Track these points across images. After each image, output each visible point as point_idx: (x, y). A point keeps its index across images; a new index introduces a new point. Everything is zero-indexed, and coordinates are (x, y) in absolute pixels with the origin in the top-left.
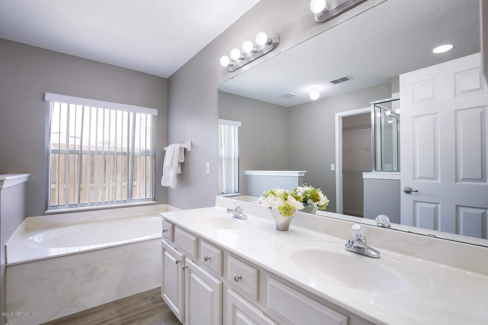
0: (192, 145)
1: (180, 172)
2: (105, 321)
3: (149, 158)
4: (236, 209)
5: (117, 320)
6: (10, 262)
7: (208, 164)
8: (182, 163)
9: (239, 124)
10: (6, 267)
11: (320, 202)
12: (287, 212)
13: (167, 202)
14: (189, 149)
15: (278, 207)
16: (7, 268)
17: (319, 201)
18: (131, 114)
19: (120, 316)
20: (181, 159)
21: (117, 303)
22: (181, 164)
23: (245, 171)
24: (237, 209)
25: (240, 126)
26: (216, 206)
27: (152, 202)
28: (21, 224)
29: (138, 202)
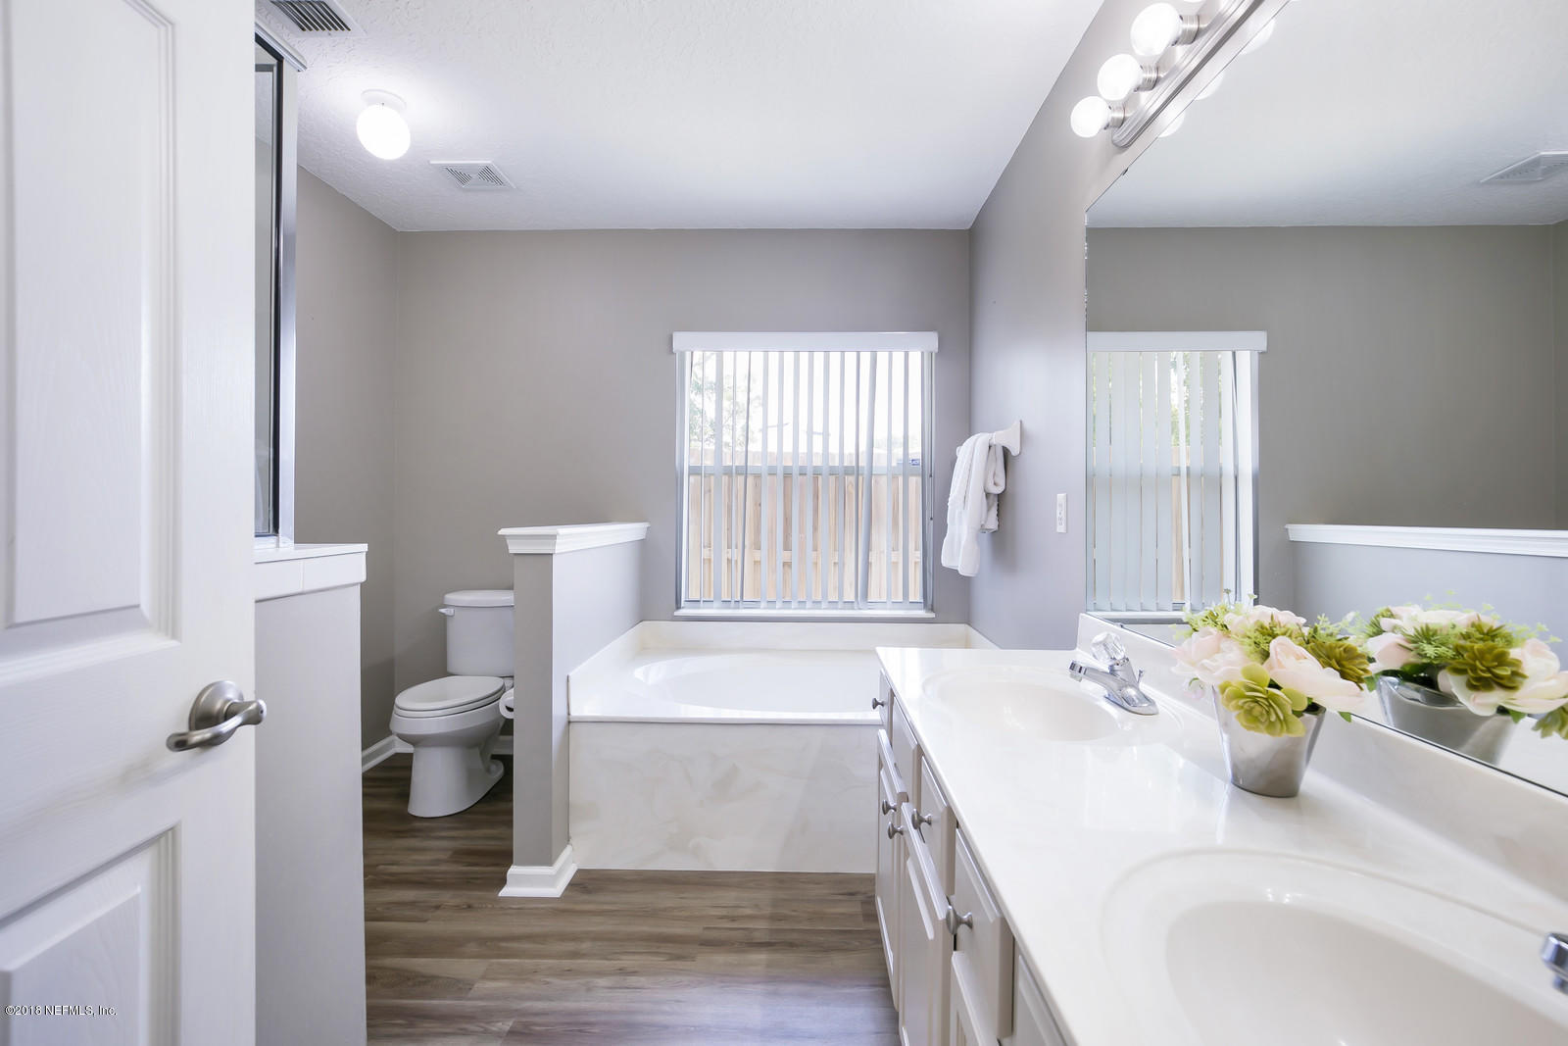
0: (1024, 436)
1: (992, 524)
2: (738, 916)
3: (915, 482)
4: (1113, 671)
5: (763, 925)
6: (575, 713)
7: (1061, 497)
8: (1000, 497)
9: (1259, 340)
10: (569, 722)
11: (1517, 694)
12: (1262, 714)
13: (967, 618)
14: (1015, 451)
15: (1220, 682)
16: (571, 725)
17: (1512, 688)
18: (866, 357)
19: (773, 918)
20: (995, 484)
21: (781, 880)
22: (996, 499)
23: (1289, 526)
24: (1116, 667)
25: (1264, 347)
26: (1077, 649)
27: (922, 613)
28: (624, 633)
29: (885, 609)
